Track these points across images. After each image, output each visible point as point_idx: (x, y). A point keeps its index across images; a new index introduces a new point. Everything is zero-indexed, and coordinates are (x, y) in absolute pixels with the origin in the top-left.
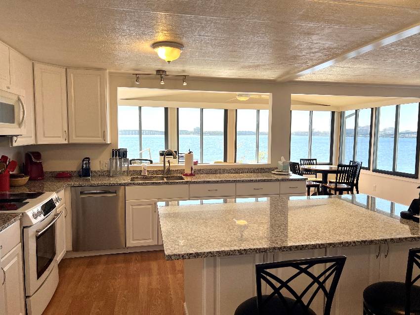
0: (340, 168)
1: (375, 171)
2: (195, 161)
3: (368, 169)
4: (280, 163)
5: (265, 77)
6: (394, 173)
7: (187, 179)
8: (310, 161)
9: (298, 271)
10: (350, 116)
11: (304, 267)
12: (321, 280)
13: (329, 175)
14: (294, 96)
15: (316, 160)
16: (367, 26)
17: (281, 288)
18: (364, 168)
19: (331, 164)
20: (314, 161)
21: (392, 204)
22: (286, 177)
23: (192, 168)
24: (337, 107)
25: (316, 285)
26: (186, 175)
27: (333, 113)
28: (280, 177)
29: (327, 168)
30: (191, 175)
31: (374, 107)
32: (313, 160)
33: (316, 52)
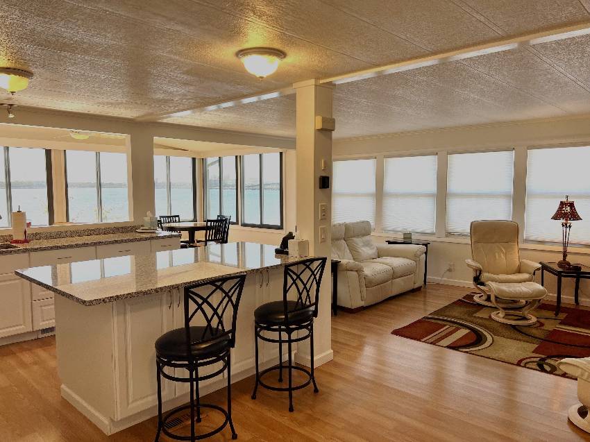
0: (209, 223)
1: (245, 225)
2: (28, 222)
3: (237, 223)
4: (147, 219)
5: (123, 116)
6: (262, 226)
7: (21, 247)
8: (171, 218)
9: (214, 288)
10: (212, 164)
11: (218, 284)
12: (230, 294)
13: (197, 233)
14: (157, 139)
15: (178, 216)
16: (238, 86)
17: (203, 303)
18: (233, 223)
19: (195, 220)
20: (177, 218)
21: (262, 246)
22: (154, 235)
23: (25, 232)
24: (199, 153)
25: (227, 299)
26: (17, 242)
27: (194, 159)
28: (148, 236)
29: (192, 224)
30: (26, 241)
31: (238, 155)
32: (175, 216)
33: (189, 99)
